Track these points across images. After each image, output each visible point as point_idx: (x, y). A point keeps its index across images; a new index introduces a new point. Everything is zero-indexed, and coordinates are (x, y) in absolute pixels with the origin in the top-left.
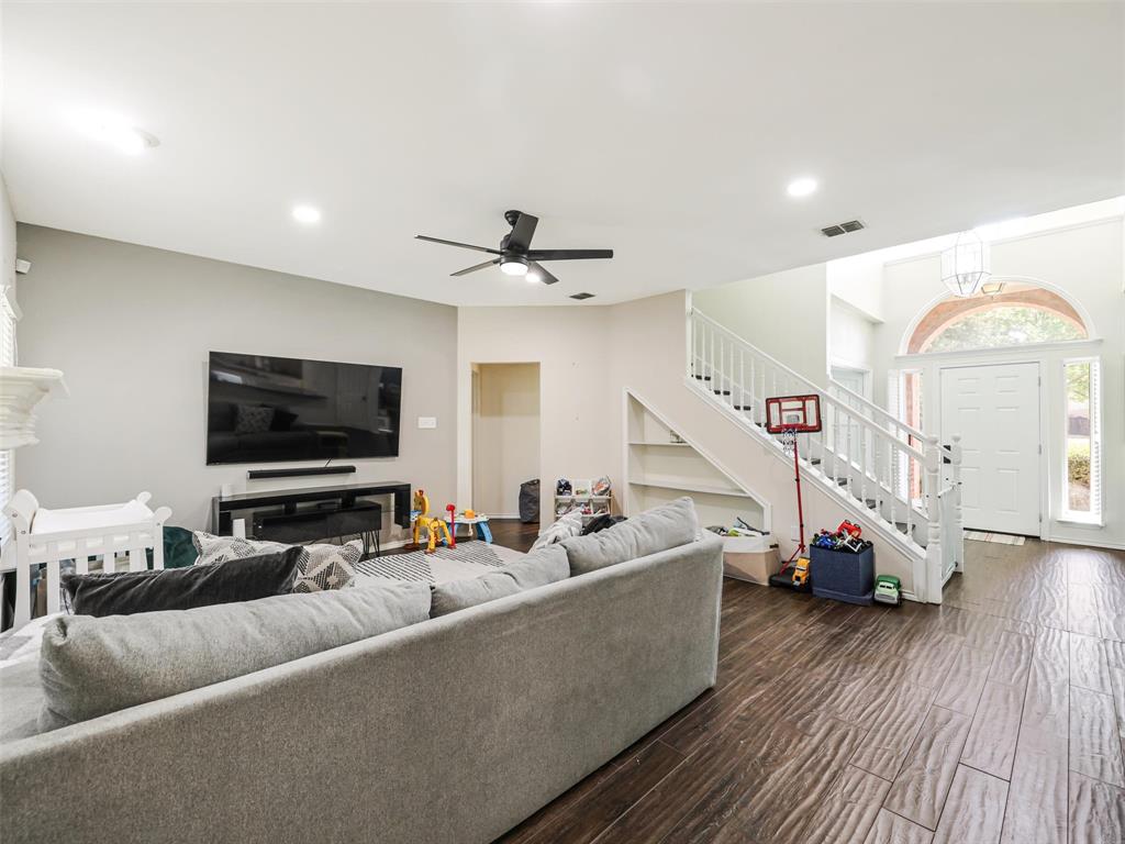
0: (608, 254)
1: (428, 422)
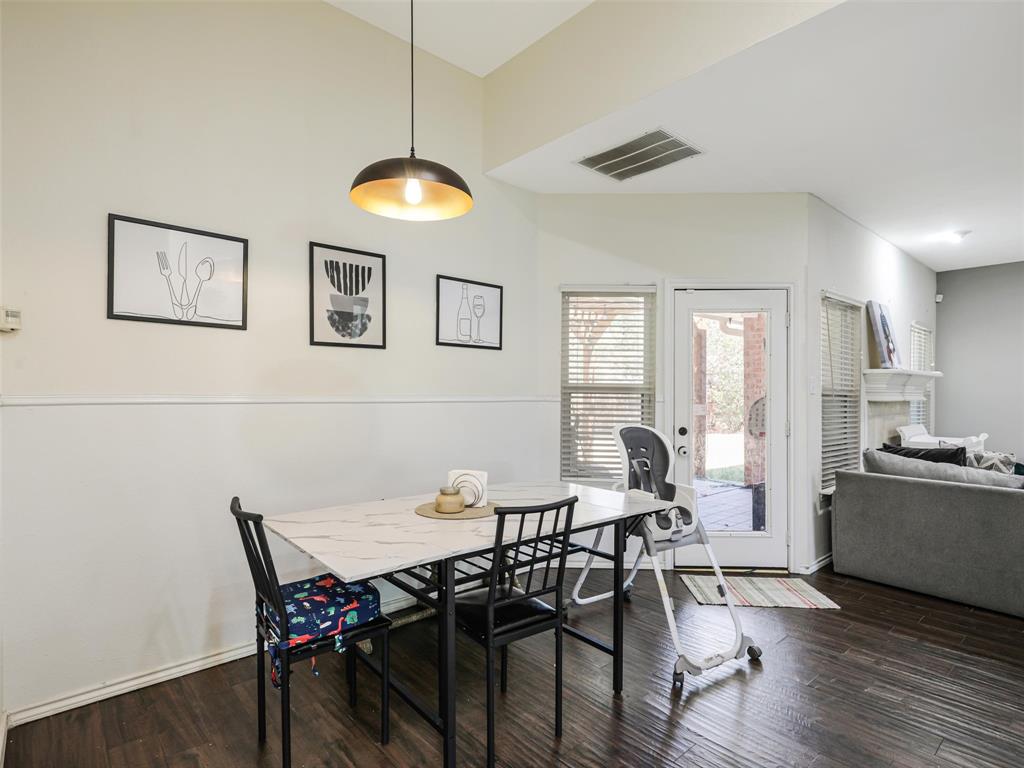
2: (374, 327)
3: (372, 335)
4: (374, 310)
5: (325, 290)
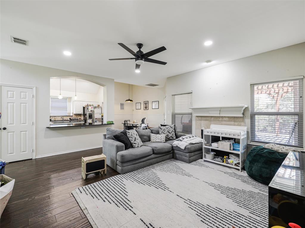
2: (148, 108)
3: (147, 109)
4: (147, 106)
5: (145, 105)
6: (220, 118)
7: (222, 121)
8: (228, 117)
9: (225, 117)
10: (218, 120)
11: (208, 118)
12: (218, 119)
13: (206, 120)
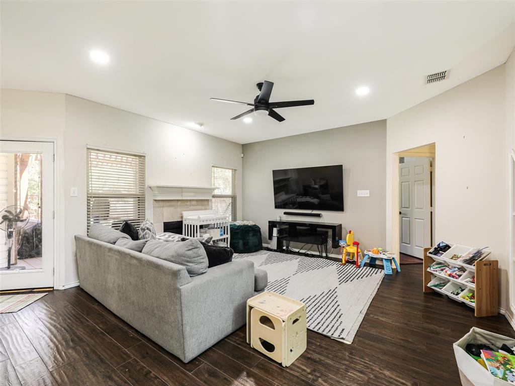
0: (311, 102)
1: (364, 193)
6: (187, 202)
7: (190, 206)
8: (197, 200)
9: (193, 200)
10: (186, 205)
11: (173, 203)
12: (186, 203)
13: (170, 206)
